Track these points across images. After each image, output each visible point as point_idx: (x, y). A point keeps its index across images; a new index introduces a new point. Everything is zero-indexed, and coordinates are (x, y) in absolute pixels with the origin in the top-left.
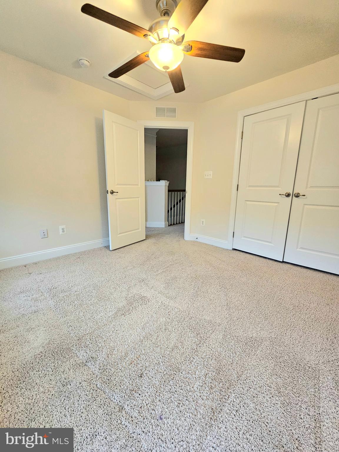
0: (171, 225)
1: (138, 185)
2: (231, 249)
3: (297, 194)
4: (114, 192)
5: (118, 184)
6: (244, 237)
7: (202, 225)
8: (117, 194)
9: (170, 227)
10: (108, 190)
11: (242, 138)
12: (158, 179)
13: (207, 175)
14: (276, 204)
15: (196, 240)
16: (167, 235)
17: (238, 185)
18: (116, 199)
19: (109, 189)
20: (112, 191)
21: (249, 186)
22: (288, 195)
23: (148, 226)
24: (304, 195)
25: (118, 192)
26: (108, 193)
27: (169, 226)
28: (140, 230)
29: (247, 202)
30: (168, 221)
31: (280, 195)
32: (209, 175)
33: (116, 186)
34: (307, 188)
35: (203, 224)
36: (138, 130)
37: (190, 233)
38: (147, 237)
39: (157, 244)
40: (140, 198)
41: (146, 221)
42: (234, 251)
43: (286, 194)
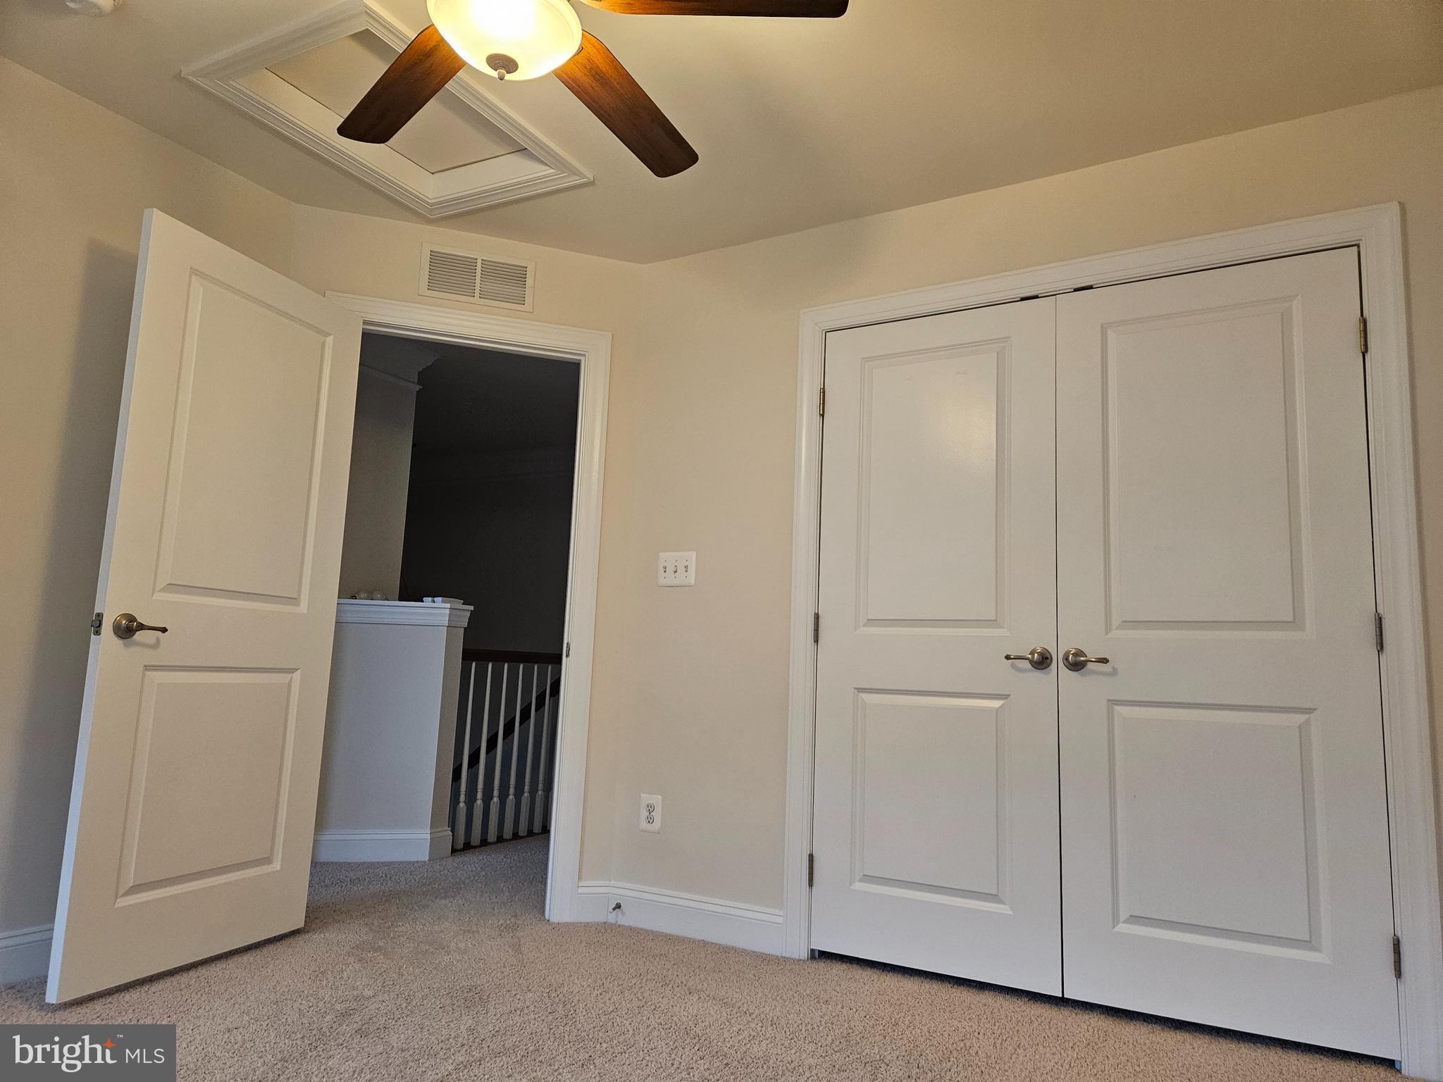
0: (467, 847)
1: (294, 600)
2: (804, 954)
3: (1075, 655)
4: (142, 627)
5: (172, 587)
6: (868, 878)
7: (644, 824)
8: (158, 640)
9: (460, 859)
10: (100, 616)
11: (823, 416)
12: (411, 591)
13: (670, 570)
14: (997, 704)
15: (612, 918)
16: (443, 901)
17: (817, 617)
18: (148, 668)
19: (111, 606)
20: (131, 619)
21: (871, 622)
22: (1042, 662)
23: (325, 856)
24: (1104, 661)
25: (164, 630)
26: (97, 633)
27: (454, 851)
28: (276, 866)
29: (863, 695)
30: (453, 825)
31: (1008, 657)
32: (681, 570)
33: (159, 596)
34: (1108, 629)
35: (650, 820)
36: (327, 334)
37: (580, 878)
38: (317, 916)
39: (380, 949)
40: (297, 675)
41: (321, 823)
42: (822, 965)
43: (1032, 653)
